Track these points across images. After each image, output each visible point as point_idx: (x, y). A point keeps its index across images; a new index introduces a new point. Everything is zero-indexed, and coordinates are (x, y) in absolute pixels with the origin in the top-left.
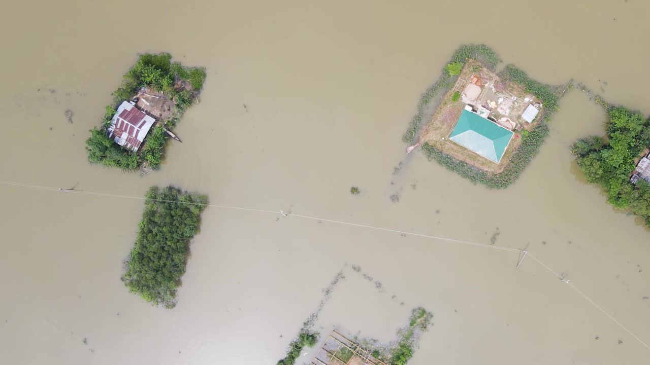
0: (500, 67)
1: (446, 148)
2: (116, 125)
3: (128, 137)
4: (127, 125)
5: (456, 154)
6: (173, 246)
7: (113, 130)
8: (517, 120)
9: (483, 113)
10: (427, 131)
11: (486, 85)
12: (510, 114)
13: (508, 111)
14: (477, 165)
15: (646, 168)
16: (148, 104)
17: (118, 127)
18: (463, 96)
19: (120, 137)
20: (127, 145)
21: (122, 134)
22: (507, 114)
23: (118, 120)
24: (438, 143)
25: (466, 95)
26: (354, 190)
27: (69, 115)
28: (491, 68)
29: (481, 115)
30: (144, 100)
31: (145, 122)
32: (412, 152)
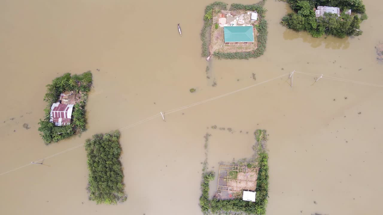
0: (229, 7)
1: (225, 50)
2: (53, 116)
3: (62, 120)
4: (59, 113)
5: (230, 50)
6: (111, 163)
7: (52, 120)
8: (250, 23)
9: (234, 24)
10: (212, 47)
11: (227, 16)
12: (245, 22)
13: (243, 21)
14: (244, 51)
15: (320, 13)
16: (67, 101)
17: (55, 117)
18: (220, 25)
19: (58, 122)
20: (63, 124)
21: (58, 120)
22: (244, 23)
23: (53, 113)
24: (220, 49)
25: (221, 24)
26: (192, 91)
27: (26, 126)
28: (225, 8)
29: (233, 26)
30: (64, 100)
31: (68, 108)
32: (210, 59)
